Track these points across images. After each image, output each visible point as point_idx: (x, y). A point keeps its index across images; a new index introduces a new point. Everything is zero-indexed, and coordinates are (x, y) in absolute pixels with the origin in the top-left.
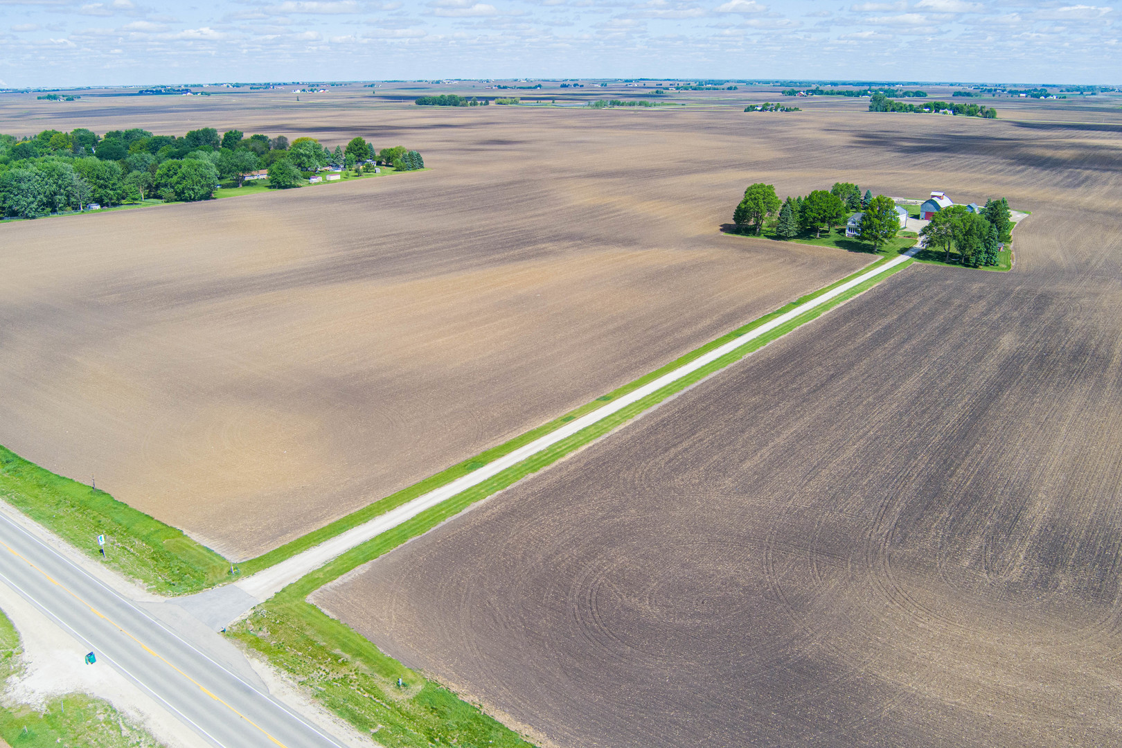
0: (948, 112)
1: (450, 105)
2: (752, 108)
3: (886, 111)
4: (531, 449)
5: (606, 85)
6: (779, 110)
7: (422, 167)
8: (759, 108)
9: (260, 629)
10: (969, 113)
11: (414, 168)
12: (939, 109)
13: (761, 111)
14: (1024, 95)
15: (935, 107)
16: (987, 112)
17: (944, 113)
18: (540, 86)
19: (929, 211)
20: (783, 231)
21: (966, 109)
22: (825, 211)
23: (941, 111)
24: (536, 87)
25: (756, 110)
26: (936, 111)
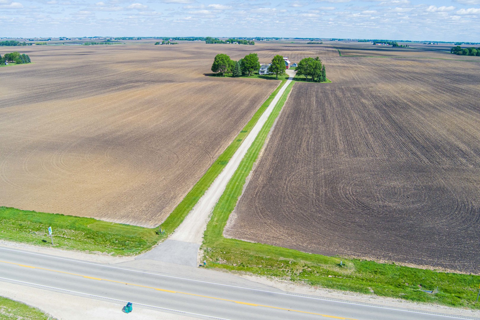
1: (12, 45)
2: (157, 43)
3: (213, 43)
4: (241, 153)
5: (81, 39)
6: (169, 44)
7: (30, 62)
8: (161, 43)
9: (217, 260)
10: (245, 43)
11: (26, 62)
13: (162, 44)
14: (254, 39)
15: (231, 41)
16: (251, 43)
17: (236, 43)
18: (50, 39)
20: (237, 73)
21: (244, 42)
22: (253, 63)
23: (234, 43)
24: (48, 40)
25: (160, 44)
26: (232, 43)
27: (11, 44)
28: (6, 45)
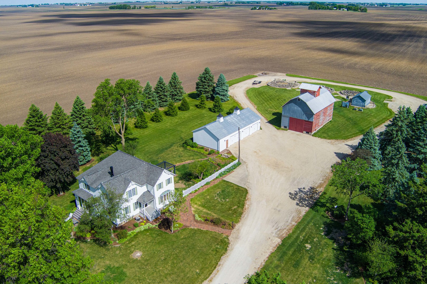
0: (345, 9)
3: (316, 9)
6: (266, 9)
10: (355, 10)
12: (341, 8)
13: (258, 9)
15: (339, 7)
16: (363, 9)
17: (343, 10)
19: (295, 117)
21: (354, 8)
23: (341, 9)
25: (256, 9)
26: (340, 9)
27: (123, 8)
28: (119, 8)
